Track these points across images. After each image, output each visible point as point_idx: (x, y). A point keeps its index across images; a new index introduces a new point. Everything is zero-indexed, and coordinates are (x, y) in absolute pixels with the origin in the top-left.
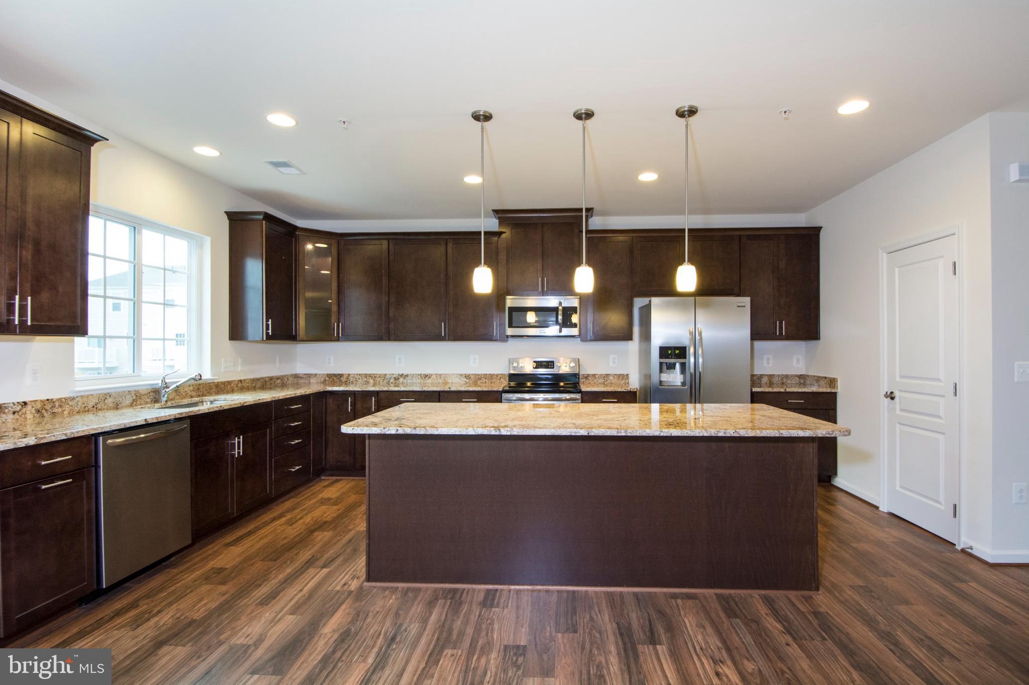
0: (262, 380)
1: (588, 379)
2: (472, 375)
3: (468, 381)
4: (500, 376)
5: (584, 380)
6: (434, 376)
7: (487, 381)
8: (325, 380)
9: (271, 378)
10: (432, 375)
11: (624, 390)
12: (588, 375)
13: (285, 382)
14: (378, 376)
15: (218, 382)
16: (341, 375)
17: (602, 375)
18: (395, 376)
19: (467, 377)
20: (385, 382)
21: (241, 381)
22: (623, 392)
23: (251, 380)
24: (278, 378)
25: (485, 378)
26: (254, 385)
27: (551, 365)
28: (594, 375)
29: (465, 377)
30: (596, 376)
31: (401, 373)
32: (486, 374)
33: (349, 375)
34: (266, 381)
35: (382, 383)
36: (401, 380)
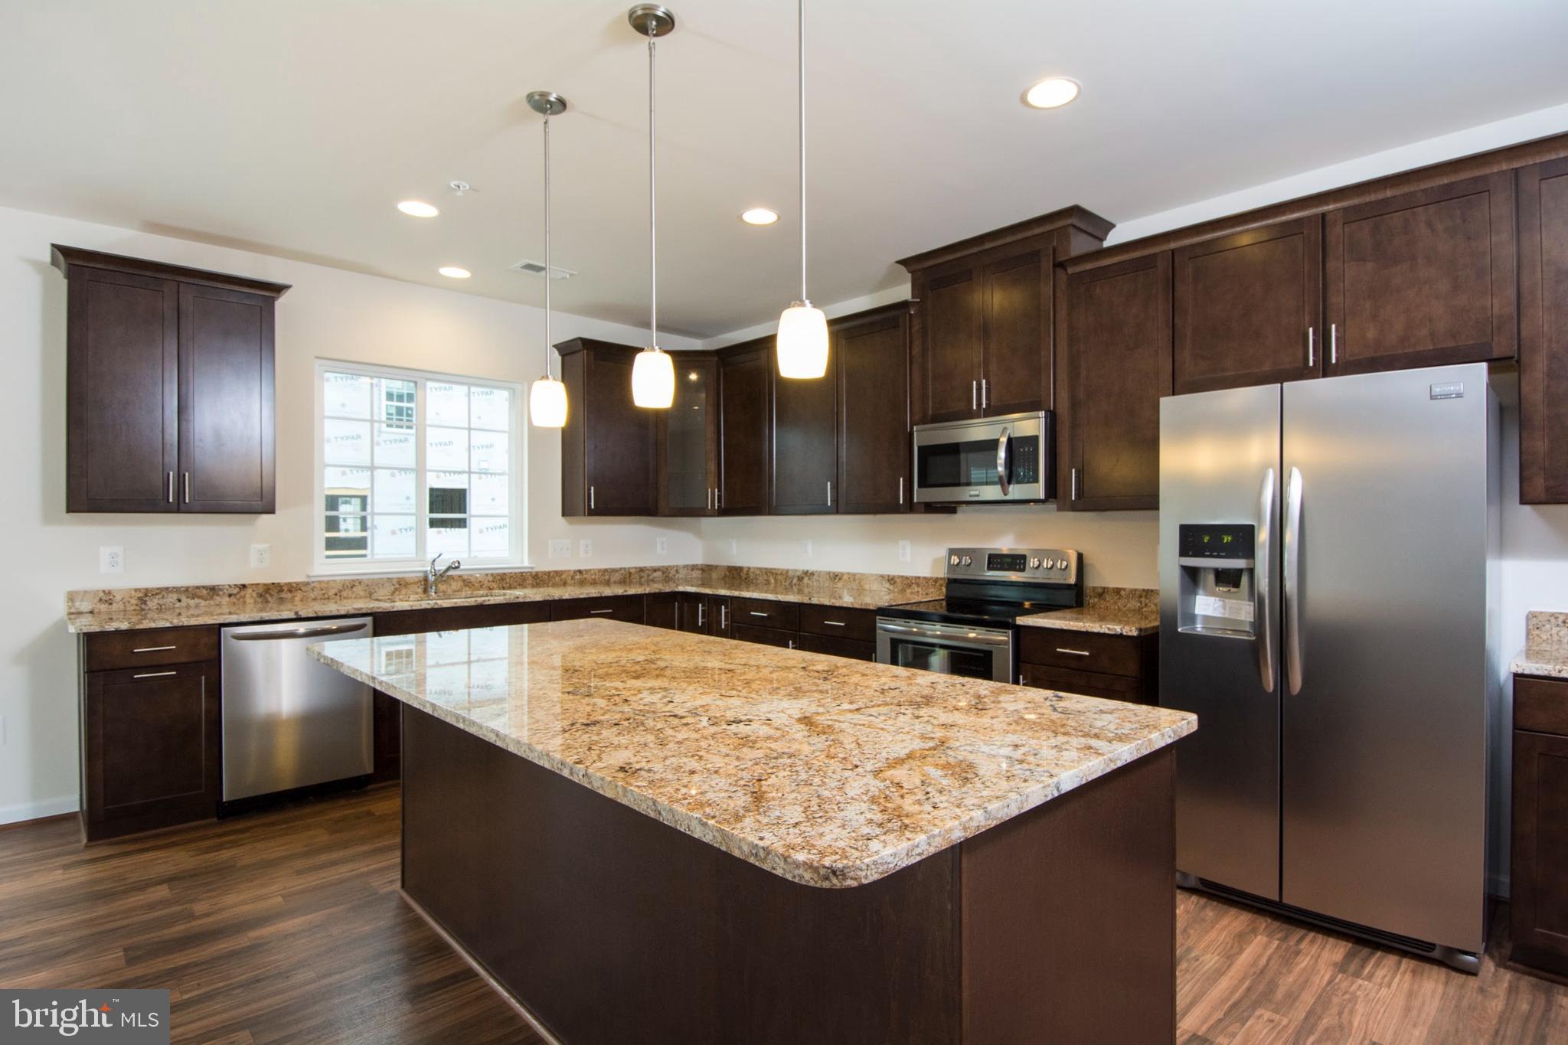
0: (623, 571)
1: (1104, 599)
2: (899, 577)
3: (891, 587)
4: (942, 582)
5: (1096, 600)
6: (845, 577)
7: (920, 590)
8: (725, 576)
9: (642, 570)
10: (843, 574)
11: (1107, 632)
12: (1104, 588)
13: (671, 575)
14: (779, 572)
15: (537, 572)
16: (741, 569)
17: (1136, 590)
18: (798, 574)
19: (891, 580)
20: (787, 583)
21: (580, 572)
22: (1104, 634)
23: (599, 571)
24: (655, 570)
25: (918, 585)
26: (607, 577)
27: (1020, 564)
28: (1118, 591)
29: (889, 580)
30: (1123, 593)
31: (806, 568)
32: (919, 578)
33: (749, 568)
34: (630, 574)
35: (783, 583)
36: (806, 580)
